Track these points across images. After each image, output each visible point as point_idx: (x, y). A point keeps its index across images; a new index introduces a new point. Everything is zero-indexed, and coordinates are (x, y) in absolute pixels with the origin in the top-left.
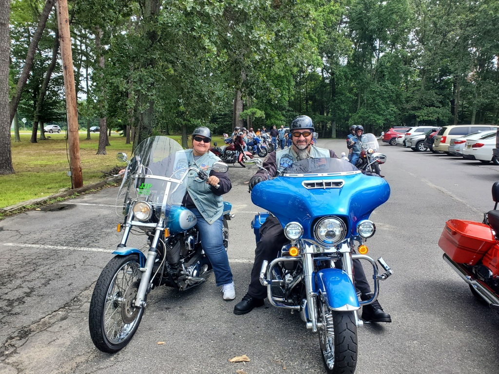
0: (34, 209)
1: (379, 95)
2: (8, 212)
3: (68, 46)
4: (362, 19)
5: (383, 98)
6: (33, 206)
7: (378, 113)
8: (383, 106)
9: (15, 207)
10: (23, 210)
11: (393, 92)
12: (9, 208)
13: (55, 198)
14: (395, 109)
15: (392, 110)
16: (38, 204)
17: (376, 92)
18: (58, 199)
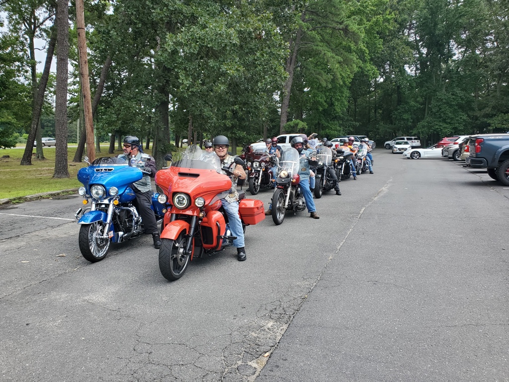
0: (48, 198)
1: (445, 103)
2: (28, 199)
3: (86, 80)
4: (427, 25)
5: (451, 106)
6: (48, 196)
7: (444, 121)
8: (450, 114)
9: (34, 195)
10: (40, 198)
11: (462, 99)
12: (29, 196)
13: (67, 192)
14: (465, 117)
15: (461, 118)
16: (52, 195)
17: (442, 99)
18: (70, 193)
